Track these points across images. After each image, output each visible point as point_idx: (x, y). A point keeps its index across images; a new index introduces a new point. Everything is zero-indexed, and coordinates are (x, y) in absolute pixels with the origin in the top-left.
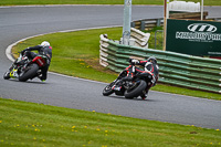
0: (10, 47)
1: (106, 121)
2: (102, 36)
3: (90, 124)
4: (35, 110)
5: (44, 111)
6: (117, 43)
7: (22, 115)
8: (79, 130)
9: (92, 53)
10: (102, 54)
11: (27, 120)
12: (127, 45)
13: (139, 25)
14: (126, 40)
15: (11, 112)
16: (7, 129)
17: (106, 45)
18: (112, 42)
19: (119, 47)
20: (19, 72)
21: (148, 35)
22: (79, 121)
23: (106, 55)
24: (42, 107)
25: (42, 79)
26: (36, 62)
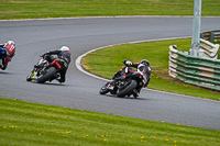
0: (80, 58)
1: (175, 131)
2: (171, 47)
3: (159, 135)
4: (104, 120)
5: (113, 122)
6: (186, 54)
7: (91, 125)
8: (148, 140)
9: (161, 64)
10: (171, 64)
11: (96, 130)
12: (196, 56)
13: (208, 36)
14: (195, 51)
15: (80, 122)
16: (76, 139)
17: (175, 56)
18: (181, 53)
19: (189, 58)
20: (38, 75)
21: (217, 46)
22: (148, 131)
23: (175, 66)
24: (111, 117)
25: (60, 81)
26: (54, 65)
